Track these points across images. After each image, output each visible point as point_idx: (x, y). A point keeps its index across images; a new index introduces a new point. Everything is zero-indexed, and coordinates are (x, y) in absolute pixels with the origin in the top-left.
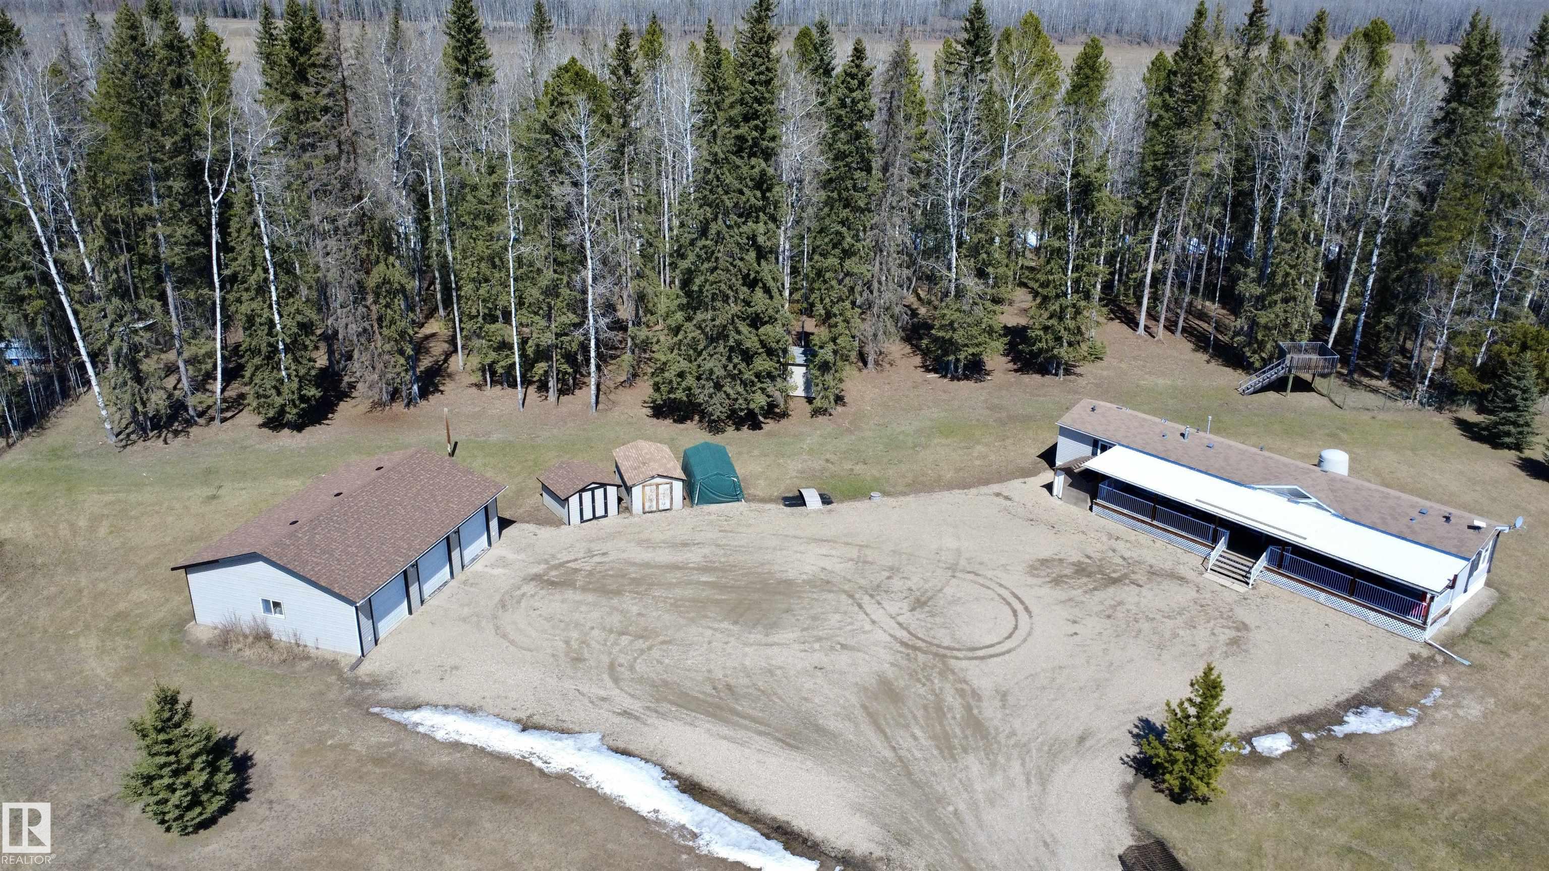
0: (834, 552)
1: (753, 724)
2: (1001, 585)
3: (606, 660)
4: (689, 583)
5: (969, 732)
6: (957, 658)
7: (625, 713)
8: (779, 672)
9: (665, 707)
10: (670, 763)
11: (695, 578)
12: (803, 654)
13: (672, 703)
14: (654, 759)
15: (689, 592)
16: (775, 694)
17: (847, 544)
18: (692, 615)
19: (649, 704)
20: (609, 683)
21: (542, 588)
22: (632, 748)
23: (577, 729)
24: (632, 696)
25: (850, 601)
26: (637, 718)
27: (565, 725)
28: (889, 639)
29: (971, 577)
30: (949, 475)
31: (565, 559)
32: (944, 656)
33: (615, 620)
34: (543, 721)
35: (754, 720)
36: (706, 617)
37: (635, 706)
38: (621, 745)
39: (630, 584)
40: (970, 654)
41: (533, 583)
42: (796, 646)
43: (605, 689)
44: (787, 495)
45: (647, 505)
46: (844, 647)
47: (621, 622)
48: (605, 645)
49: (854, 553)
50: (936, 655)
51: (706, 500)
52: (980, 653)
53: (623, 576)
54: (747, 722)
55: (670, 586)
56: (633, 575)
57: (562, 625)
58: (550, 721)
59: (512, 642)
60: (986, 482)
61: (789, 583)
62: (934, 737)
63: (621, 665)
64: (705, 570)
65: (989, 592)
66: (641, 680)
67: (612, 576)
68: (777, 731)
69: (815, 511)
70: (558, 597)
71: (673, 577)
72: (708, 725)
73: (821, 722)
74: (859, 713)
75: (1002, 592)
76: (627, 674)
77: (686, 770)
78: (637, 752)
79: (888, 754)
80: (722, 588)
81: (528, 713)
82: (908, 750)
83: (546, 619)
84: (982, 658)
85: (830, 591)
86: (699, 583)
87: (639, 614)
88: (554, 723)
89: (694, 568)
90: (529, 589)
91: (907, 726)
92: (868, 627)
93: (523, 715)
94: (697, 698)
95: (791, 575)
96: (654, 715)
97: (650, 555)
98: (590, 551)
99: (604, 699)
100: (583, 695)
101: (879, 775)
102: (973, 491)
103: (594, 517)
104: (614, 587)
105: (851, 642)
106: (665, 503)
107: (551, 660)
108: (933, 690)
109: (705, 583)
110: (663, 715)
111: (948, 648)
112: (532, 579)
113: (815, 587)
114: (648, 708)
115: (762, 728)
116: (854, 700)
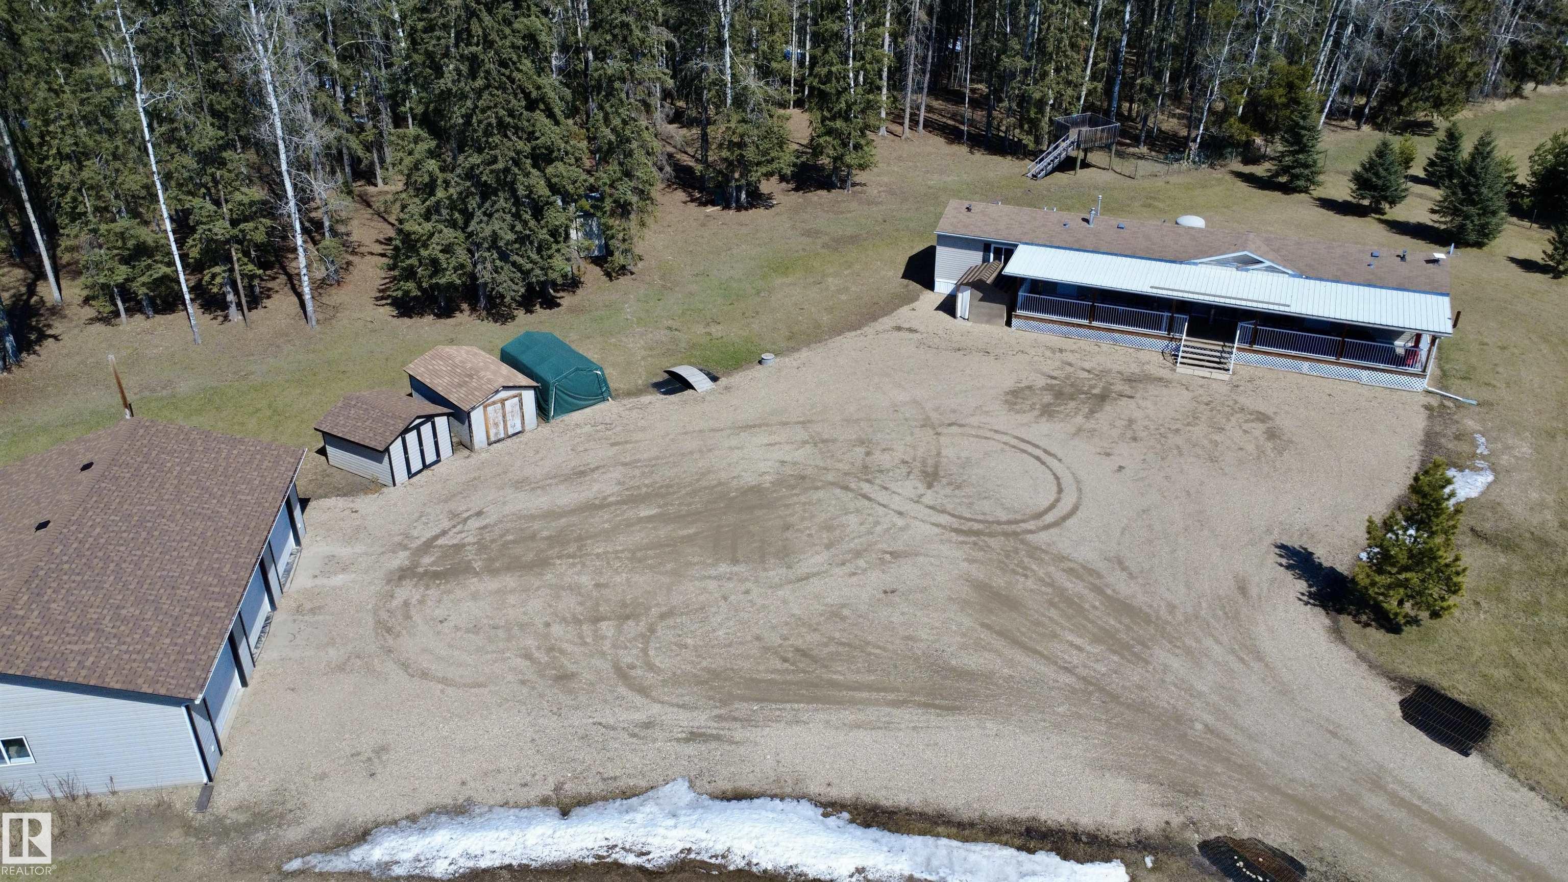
0: (778, 439)
1: (874, 695)
2: (996, 431)
3: (605, 666)
4: (629, 524)
5: (1127, 621)
6: (1031, 532)
7: (694, 736)
8: (846, 612)
9: (742, 708)
10: (814, 788)
11: (630, 514)
12: (854, 579)
13: (743, 699)
14: (788, 790)
15: (638, 537)
16: (868, 643)
17: (785, 424)
18: (669, 566)
19: (716, 712)
20: (638, 700)
21: (427, 587)
22: (744, 784)
23: (643, 784)
24: (683, 706)
25: (851, 495)
26: (717, 738)
27: (622, 783)
28: (937, 530)
29: (954, 429)
30: (826, 318)
31: (428, 535)
32: (1015, 534)
33: (569, 603)
34: (583, 789)
35: (870, 688)
36: (690, 564)
37: (701, 720)
38: (728, 786)
39: (551, 547)
40: (1040, 523)
41: (408, 584)
42: (838, 571)
43: (637, 709)
44: (655, 380)
45: (492, 432)
46: (895, 555)
47: (581, 604)
48: (585, 644)
49: (802, 435)
50: (1006, 534)
51: (565, 408)
52: (1049, 518)
53: (533, 537)
54: (865, 695)
55: (607, 535)
56: (545, 533)
57: (501, 633)
58: (594, 786)
59: (444, 681)
60: (874, 318)
61: (757, 490)
62: (1096, 640)
63: (632, 667)
64: (634, 500)
65: (992, 442)
66: (676, 680)
67: (514, 542)
68: (913, 693)
69: (711, 392)
70: (459, 593)
71: (601, 520)
72: (821, 716)
73: (954, 662)
74: (985, 635)
75: (1005, 438)
76: (650, 678)
77: (845, 792)
78: (756, 789)
79: (1066, 679)
80: (678, 518)
81: (551, 783)
82: (1085, 666)
83: (468, 631)
84: (1055, 524)
85: (817, 488)
86: (640, 520)
87: (597, 585)
88: (601, 786)
89: (618, 503)
90: (407, 592)
91: (1055, 636)
92: (900, 522)
93: (547, 790)
94: (772, 682)
95: (750, 479)
96: (738, 725)
97: (543, 499)
98: (453, 515)
99: (648, 725)
100: (614, 729)
101: (1084, 710)
102: (869, 330)
103: (425, 466)
104: (530, 556)
105: (899, 546)
106: (515, 425)
107: (525, 690)
108: (1042, 580)
109: (650, 519)
110: (748, 721)
111: (1009, 522)
112: (401, 578)
113: (793, 487)
114: (719, 718)
115: (891, 696)
116: (967, 622)
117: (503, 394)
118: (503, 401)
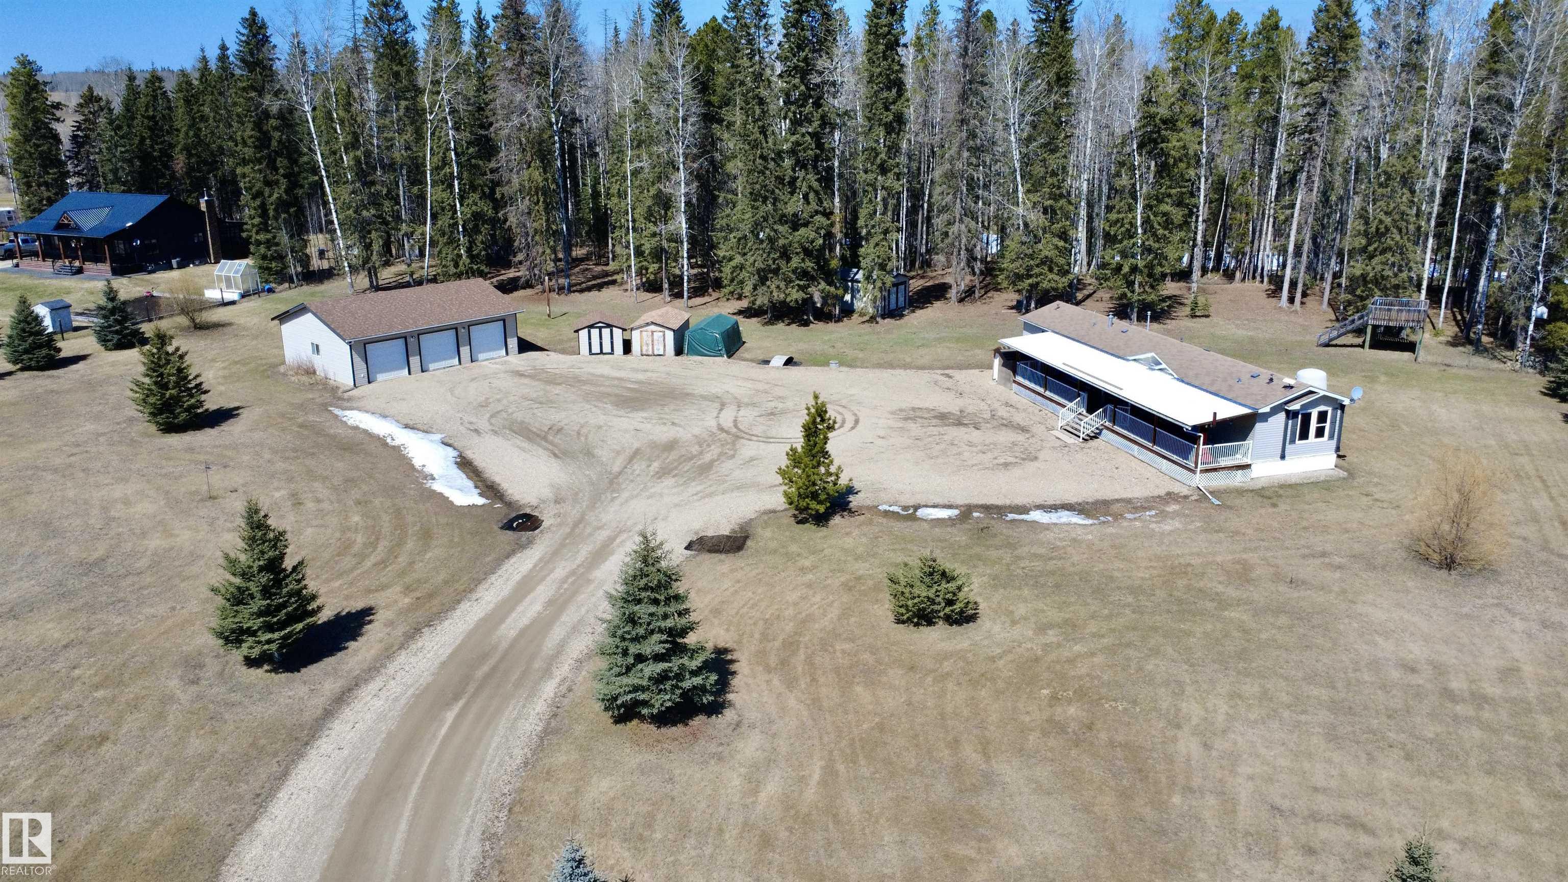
0: (749, 386)
1: (548, 445)
2: (855, 414)
3: (500, 408)
5: (693, 470)
6: (749, 440)
7: (475, 430)
8: (606, 428)
12: (637, 423)
13: (512, 430)
15: (608, 390)
18: (592, 399)
21: (511, 376)
22: (455, 443)
23: (435, 432)
24: (491, 424)
25: (718, 407)
27: (430, 430)
28: (714, 425)
34: (420, 426)
35: (552, 444)
36: (600, 401)
38: (451, 441)
39: (573, 382)
40: (763, 440)
41: (509, 374)
42: (639, 419)
43: (480, 419)
44: (761, 358)
45: (645, 348)
48: (511, 403)
49: (765, 388)
51: (694, 352)
52: (772, 440)
53: (575, 378)
56: (582, 379)
61: (688, 395)
64: (639, 382)
66: (508, 419)
67: (567, 377)
69: (772, 369)
70: (515, 380)
75: (850, 417)
77: (473, 456)
78: (455, 446)
80: (636, 391)
81: (417, 422)
83: (491, 388)
84: (769, 442)
85: (711, 401)
86: (622, 387)
88: (425, 428)
89: (631, 381)
90: (502, 375)
91: (652, 461)
93: (412, 423)
94: (531, 431)
95: (697, 391)
97: (611, 372)
99: (471, 423)
100: (461, 420)
101: (593, 476)
102: (927, 371)
103: (601, 353)
104: (560, 381)
105: (682, 423)
106: (659, 350)
107: (466, 404)
108: (703, 450)
109: (627, 388)
111: (751, 435)
112: (511, 372)
113: (704, 398)
115: (551, 447)
116: (636, 445)
117: (653, 327)
118: (653, 332)
